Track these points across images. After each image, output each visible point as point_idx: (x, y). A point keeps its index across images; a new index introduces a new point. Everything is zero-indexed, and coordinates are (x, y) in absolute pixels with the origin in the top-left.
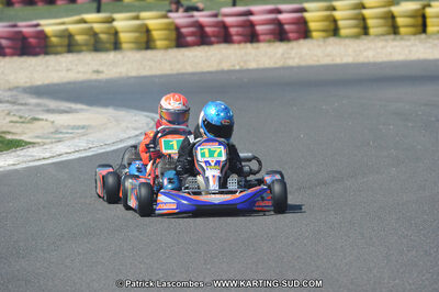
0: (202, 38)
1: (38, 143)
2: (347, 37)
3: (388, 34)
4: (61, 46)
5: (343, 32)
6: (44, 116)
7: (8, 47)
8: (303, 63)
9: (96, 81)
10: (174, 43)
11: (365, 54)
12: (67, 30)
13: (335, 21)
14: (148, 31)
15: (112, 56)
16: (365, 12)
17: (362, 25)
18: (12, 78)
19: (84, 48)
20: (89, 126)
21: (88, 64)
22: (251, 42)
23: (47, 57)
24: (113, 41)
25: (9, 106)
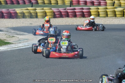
0: (61, 15)
1: (14, 43)
2: (102, 17)
3: (114, 17)
4: (21, 16)
5: (100, 15)
6: (16, 36)
7: (6, 16)
9: (31, 26)
10: (53, 17)
11: (107, 22)
12: (23, 12)
13: (99, 12)
14: (46, 13)
15: (35, 20)
16: (107, 10)
17: (106, 14)
18: (7, 24)
19: (27, 17)
20: (28, 39)
21: (29, 22)
22: (75, 17)
23: (17, 19)
24: (36, 15)
25: (6, 33)
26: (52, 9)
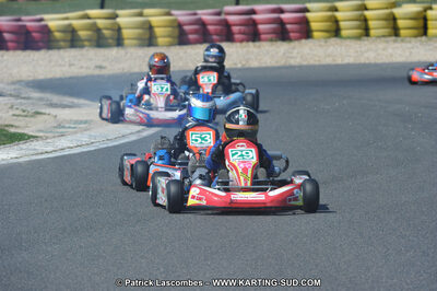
0: (204, 35)
1: (41, 137)
2: (348, 38)
3: (390, 36)
4: (64, 41)
5: (344, 33)
6: (47, 111)
7: (12, 41)
8: (305, 63)
9: (99, 76)
10: (176, 41)
11: (366, 55)
12: (70, 25)
13: (336, 21)
14: (151, 28)
15: (114, 52)
16: (367, 13)
17: (363, 26)
18: (15, 71)
19: (86, 43)
20: (92, 121)
21: (91, 60)
22: (254, 41)
23: (51, 52)
24: (116, 37)
25: (12, 100)
26: (173, 12)
